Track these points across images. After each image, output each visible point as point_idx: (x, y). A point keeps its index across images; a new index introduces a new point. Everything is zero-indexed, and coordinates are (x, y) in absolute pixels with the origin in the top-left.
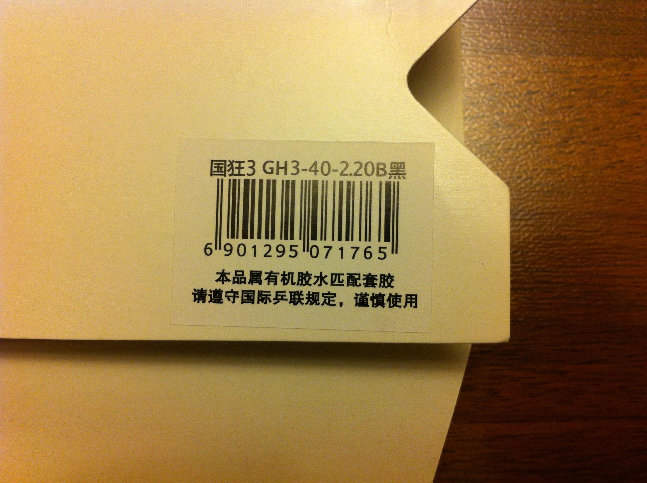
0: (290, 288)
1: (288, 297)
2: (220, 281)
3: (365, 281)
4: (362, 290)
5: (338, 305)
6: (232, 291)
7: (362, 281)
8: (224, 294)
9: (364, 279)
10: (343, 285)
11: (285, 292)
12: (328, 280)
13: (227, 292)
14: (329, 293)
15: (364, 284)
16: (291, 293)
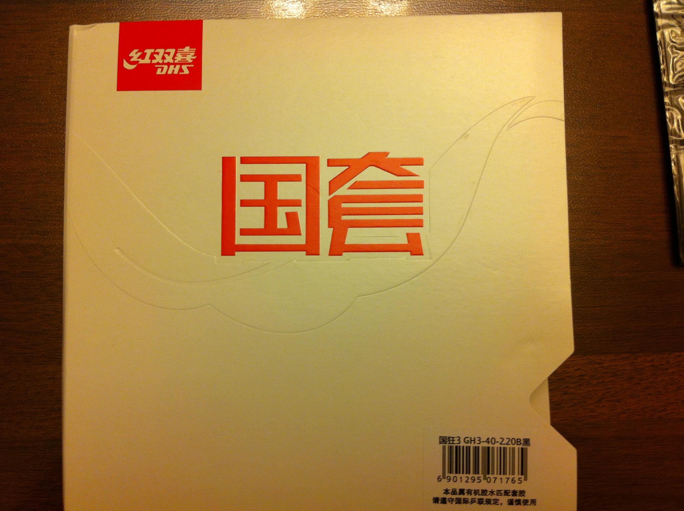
0: (477, 497)
1: (477, 501)
2: (446, 493)
3: (512, 494)
4: (511, 497)
5: (500, 505)
6: (451, 498)
7: (511, 494)
8: (447, 500)
9: (512, 492)
10: (502, 495)
11: (475, 498)
12: (495, 493)
13: (449, 499)
14: (495, 499)
15: (512, 495)
16: (478, 499)
